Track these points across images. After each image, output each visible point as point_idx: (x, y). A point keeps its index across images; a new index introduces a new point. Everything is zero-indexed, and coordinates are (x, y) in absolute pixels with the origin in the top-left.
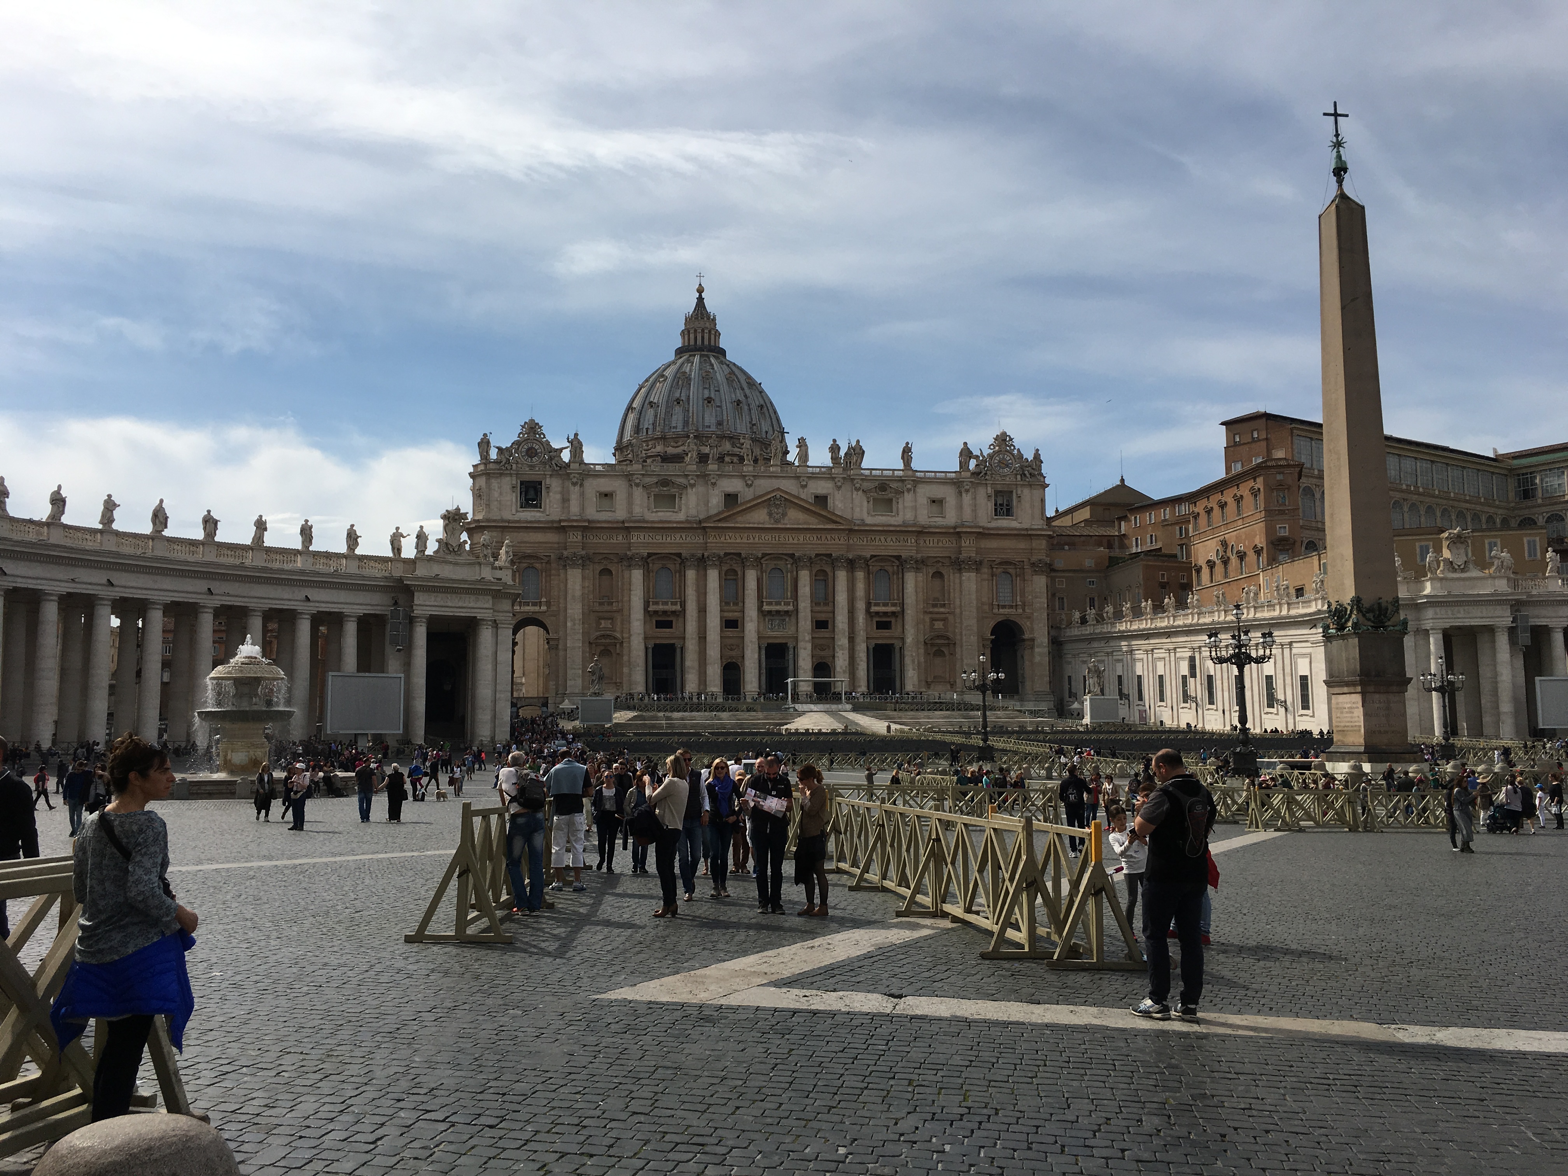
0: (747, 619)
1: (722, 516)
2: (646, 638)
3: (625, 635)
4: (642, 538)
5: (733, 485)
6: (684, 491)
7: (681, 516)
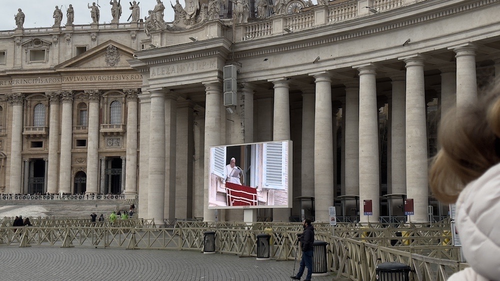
0: (89, 139)
1: (70, 64)
2: (22, 156)
3: (8, 153)
4: (20, 82)
5: (84, 41)
6: (50, 47)
7: (48, 66)
